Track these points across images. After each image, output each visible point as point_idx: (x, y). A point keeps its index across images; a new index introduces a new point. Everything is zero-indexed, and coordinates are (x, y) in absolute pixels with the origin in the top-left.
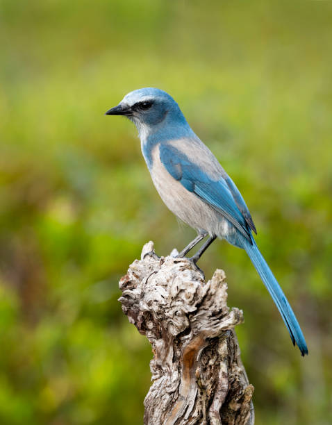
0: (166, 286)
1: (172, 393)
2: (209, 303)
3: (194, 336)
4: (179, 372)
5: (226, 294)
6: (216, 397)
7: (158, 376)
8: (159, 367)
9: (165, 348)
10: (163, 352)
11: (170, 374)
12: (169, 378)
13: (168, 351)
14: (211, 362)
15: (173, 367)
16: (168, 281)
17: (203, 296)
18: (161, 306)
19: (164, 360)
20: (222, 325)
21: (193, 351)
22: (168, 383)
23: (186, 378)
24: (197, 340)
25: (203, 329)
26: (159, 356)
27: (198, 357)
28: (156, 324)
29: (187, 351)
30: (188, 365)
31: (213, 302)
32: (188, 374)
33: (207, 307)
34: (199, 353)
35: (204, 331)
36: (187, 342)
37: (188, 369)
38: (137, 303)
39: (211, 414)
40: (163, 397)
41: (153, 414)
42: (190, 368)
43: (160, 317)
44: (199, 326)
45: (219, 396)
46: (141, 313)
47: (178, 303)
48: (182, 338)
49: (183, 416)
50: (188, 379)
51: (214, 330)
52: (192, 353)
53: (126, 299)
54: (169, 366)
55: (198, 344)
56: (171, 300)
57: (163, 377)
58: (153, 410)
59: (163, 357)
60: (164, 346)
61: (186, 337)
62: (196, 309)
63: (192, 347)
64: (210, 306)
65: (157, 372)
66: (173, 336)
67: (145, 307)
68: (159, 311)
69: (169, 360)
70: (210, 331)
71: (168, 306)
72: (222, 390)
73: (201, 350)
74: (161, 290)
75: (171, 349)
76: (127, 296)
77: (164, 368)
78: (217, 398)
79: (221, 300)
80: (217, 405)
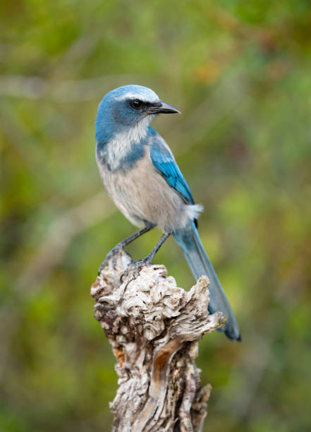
0: (148, 292)
1: (143, 395)
2: (191, 308)
3: (170, 340)
4: (149, 375)
5: (209, 299)
6: (185, 397)
7: (126, 379)
8: (128, 371)
9: (136, 352)
10: (133, 356)
11: (140, 377)
12: (138, 380)
13: (138, 355)
14: (179, 364)
15: (143, 370)
16: (151, 288)
17: (188, 301)
18: (141, 312)
19: (134, 364)
20: (203, 329)
21: (167, 354)
22: (139, 386)
23: (155, 380)
24: (172, 343)
25: (183, 333)
26: (128, 359)
27: (170, 360)
28: (131, 329)
29: (161, 354)
30: (159, 367)
31: (195, 307)
32: (158, 377)
33: (188, 312)
34: (172, 356)
35: (184, 335)
36: (161, 345)
37: (158, 372)
38: (114, 309)
39: (182, 415)
40: (134, 400)
41: (124, 416)
42: (160, 370)
43: (138, 322)
44: (179, 330)
45: (189, 397)
46: (119, 319)
47: (158, 309)
48: (156, 342)
49: (153, 417)
50: (158, 381)
51: (195, 333)
52: (165, 356)
53: (103, 305)
54: (138, 369)
55: (173, 348)
56: (152, 306)
57: (131, 380)
58: (125, 413)
59: (132, 361)
60: (135, 350)
61: (161, 341)
62: (179, 313)
63: (166, 350)
64: (191, 311)
65: (126, 375)
66: (148, 341)
67: (123, 313)
68: (139, 316)
69: (139, 363)
70: (191, 335)
71: (149, 311)
72: (191, 391)
73: (175, 353)
74: (143, 297)
75: (143, 353)
76: (105, 303)
77: (132, 372)
78: (187, 399)
79: (203, 304)
80: (187, 405)
